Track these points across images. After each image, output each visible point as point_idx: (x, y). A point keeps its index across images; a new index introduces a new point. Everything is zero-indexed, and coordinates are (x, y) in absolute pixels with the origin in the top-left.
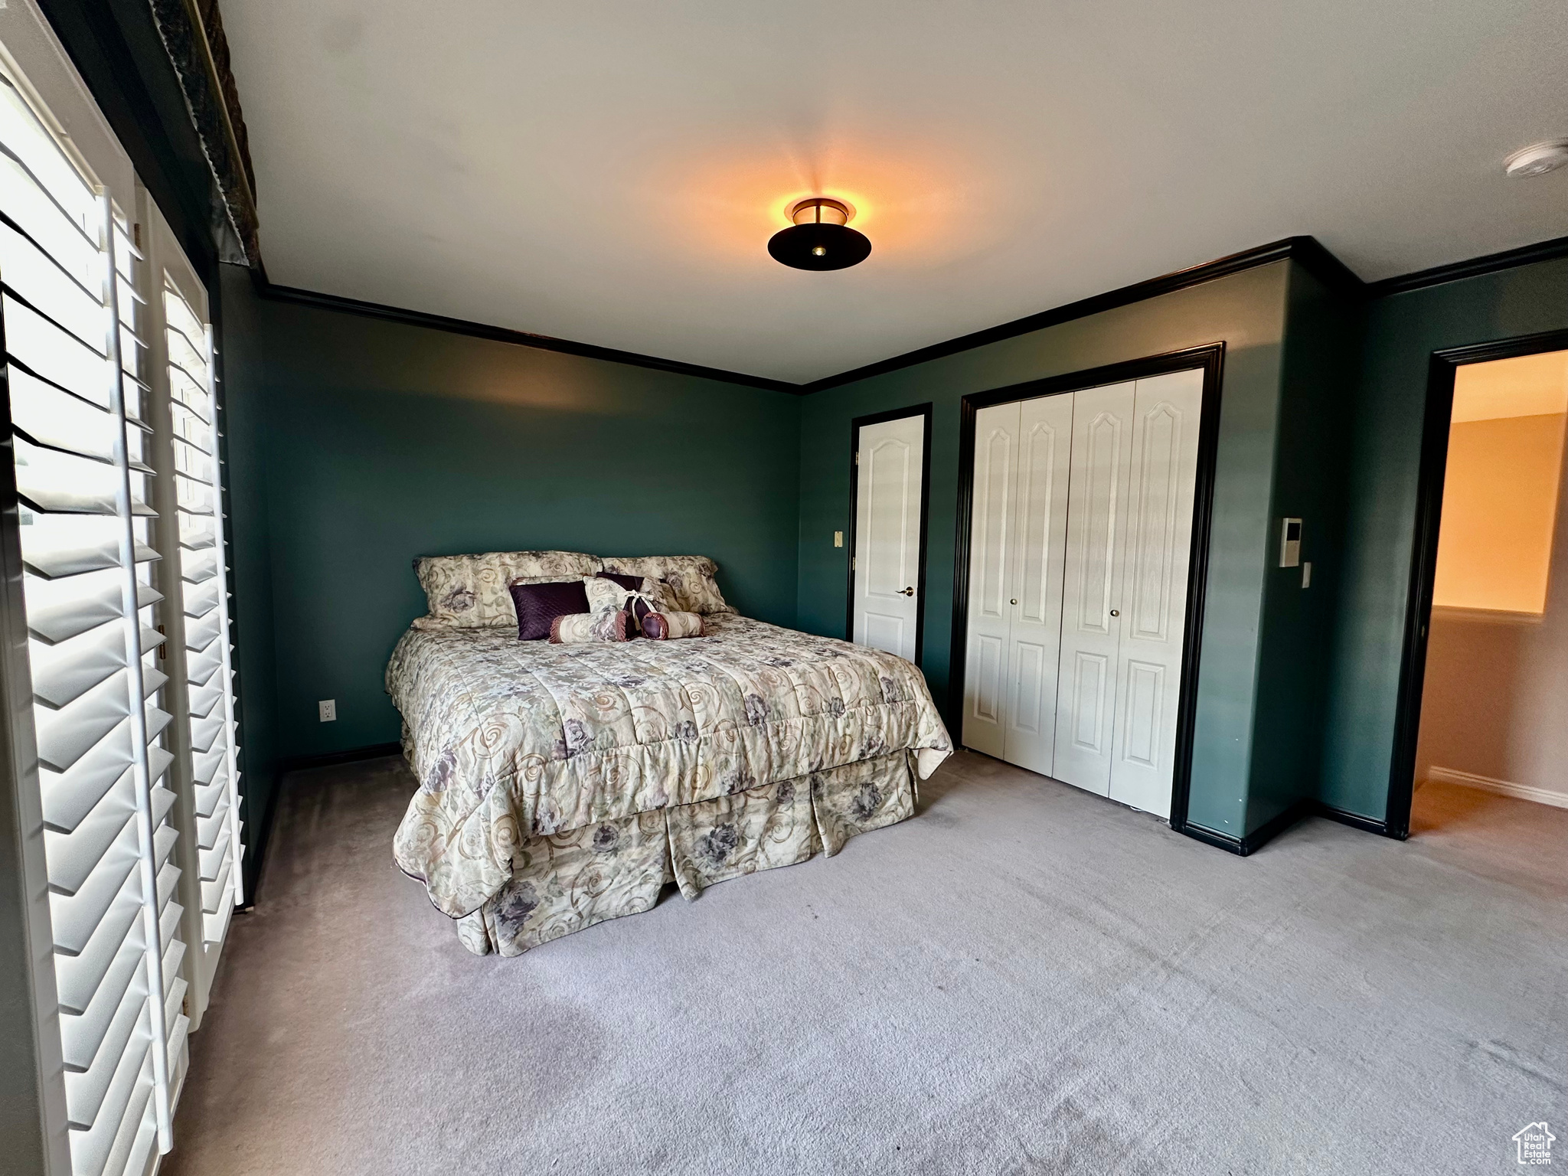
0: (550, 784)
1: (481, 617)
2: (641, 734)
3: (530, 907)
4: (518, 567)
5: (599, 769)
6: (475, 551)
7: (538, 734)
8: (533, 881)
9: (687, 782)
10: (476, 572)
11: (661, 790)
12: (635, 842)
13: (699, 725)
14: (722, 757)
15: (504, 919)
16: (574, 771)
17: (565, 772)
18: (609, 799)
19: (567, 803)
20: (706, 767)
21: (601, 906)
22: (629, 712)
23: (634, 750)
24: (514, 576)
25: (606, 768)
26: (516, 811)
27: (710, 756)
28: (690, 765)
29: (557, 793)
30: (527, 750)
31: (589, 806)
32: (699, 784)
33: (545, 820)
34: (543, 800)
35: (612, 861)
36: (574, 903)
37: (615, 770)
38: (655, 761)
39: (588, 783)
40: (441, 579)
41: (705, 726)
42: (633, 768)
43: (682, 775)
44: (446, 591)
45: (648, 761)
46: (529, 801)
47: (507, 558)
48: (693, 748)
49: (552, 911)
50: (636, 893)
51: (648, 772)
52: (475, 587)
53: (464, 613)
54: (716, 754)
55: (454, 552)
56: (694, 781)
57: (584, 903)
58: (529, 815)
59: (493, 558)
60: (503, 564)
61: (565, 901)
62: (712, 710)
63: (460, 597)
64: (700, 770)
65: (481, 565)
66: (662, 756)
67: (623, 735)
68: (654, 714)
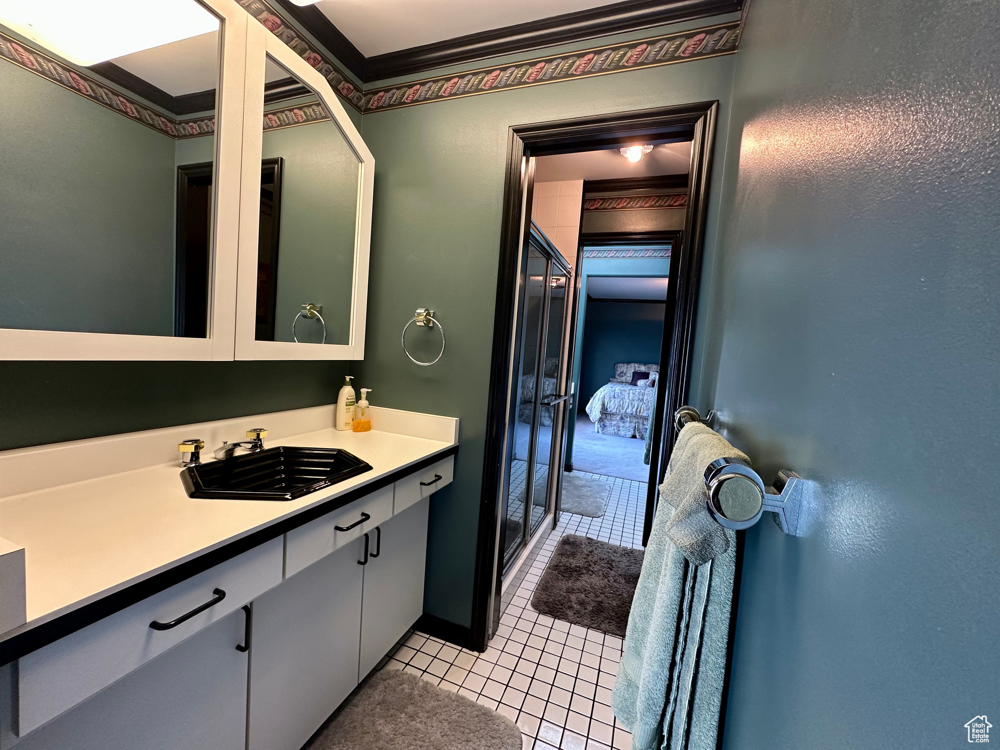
0: (610, 402)
1: (626, 380)
2: (630, 398)
3: (606, 426)
4: (639, 367)
5: (620, 402)
6: (629, 363)
7: (610, 393)
8: (607, 421)
9: (638, 410)
10: (627, 368)
11: (632, 410)
12: (628, 422)
13: (645, 399)
14: (648, 408)
15: (601, 426)
16: (615, 401)
17: (613, 401)
18: (621, 408)
19: (613, 407)
20: (643, 408)
21: (619, 433)
22: (629, 394)
23: (628, 401)
24: (637, 369)
25: (621, 402)
26: (603, 405)
27: (645, 406)
28: (640, 407)
29: (611, 404)
30: (607, 395)
31: (617, 409)
32: (641, 412)
33: (608, 408)
34: (609, 404)
35: (623, 424)
36: (614, 430)
37: (623, 403)
38: (632, 404)
39: (617, 404)
40: (619, 369)
41: (646, 400)
42: (627, 404)
43: (637, 409)
44: (619, 372)
45: (630, 403)
46: (606, 404)
47: (636, 365)
48: (641, 404)
49: (610, 429)
50: (627, 433)
51: (630, 405)
52: (626, 372)
53: (622, 378)
54: (646, 407)
55: (623, 363)
56: (640, 411)
57: (616, 430)
58: (606, 406)
59: (633, 365)
60: (635, 366)
61: (612, 429)
62: (649, 398)
63: (622, 374)
64: (642, 409)
65: (629, 366)
66: (634, 403)
67: (626, 397)
68: (634, 395)
